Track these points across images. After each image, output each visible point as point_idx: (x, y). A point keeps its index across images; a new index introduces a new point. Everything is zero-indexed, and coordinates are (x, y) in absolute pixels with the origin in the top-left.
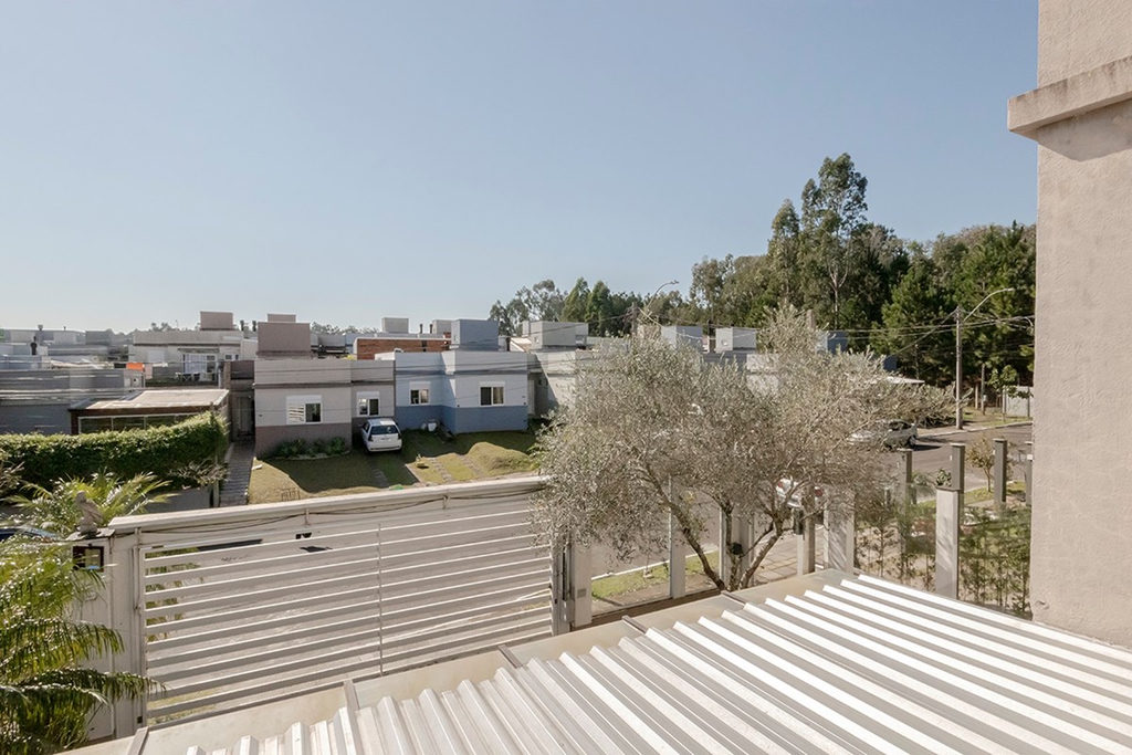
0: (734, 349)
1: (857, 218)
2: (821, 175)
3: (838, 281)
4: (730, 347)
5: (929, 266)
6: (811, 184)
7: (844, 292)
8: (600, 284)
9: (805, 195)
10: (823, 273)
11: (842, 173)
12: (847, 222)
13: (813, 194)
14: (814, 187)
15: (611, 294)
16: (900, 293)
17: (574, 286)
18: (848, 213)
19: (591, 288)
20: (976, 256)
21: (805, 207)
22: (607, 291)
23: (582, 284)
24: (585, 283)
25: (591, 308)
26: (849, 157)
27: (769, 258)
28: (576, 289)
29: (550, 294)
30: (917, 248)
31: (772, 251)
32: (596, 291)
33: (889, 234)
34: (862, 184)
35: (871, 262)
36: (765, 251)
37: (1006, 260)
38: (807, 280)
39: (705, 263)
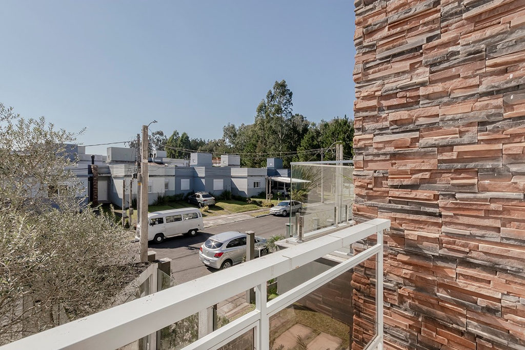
0: (229, 165)
1: (289, 109)
2: (274, 88)
3: (282, 136)
4: (227, 164)
5: (318, 133)
6: (270, 93)
7: (284, 141)
8: (185, 134)
9: (268, 97)
10: (274, 132)
11: (282, 89)
12: (284, 110)
13: (271, 97)
14: (271, 94)
15: (190, 139)
16: (304, 142)
17: (172, 134)
18: (285, 107)
19: (180, 135)
20: (332, 128)
21: (268, 102)
22: (187, 137)
23: (176, 134)
24: (178, 133)
25: (180, 145)
26: (285, 82)
27: (255, 125)
28: (173, 136)
29: (161, 138)
30: (314, 125)
31: (256, 122)
32: (183, 137)
33: (305, 119)
34: (291, 94)
35: (294, 129)
36: (254, 123)
37: (342, 130)
38: (268, 135)
39: (229, 126)
